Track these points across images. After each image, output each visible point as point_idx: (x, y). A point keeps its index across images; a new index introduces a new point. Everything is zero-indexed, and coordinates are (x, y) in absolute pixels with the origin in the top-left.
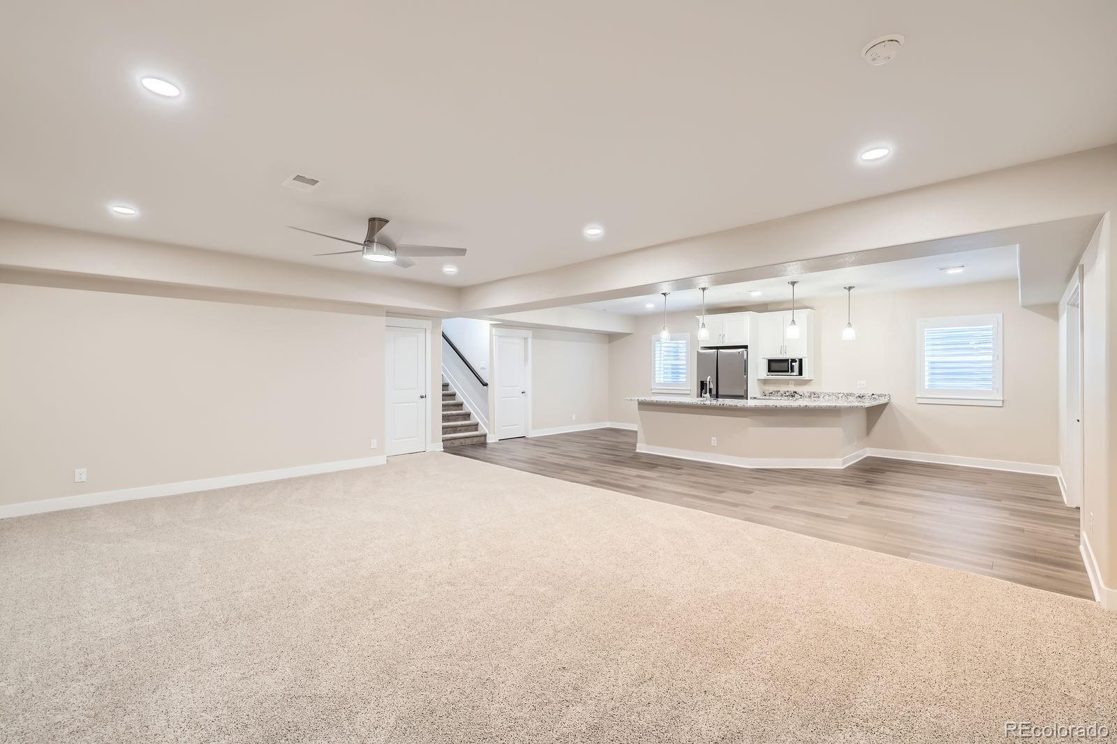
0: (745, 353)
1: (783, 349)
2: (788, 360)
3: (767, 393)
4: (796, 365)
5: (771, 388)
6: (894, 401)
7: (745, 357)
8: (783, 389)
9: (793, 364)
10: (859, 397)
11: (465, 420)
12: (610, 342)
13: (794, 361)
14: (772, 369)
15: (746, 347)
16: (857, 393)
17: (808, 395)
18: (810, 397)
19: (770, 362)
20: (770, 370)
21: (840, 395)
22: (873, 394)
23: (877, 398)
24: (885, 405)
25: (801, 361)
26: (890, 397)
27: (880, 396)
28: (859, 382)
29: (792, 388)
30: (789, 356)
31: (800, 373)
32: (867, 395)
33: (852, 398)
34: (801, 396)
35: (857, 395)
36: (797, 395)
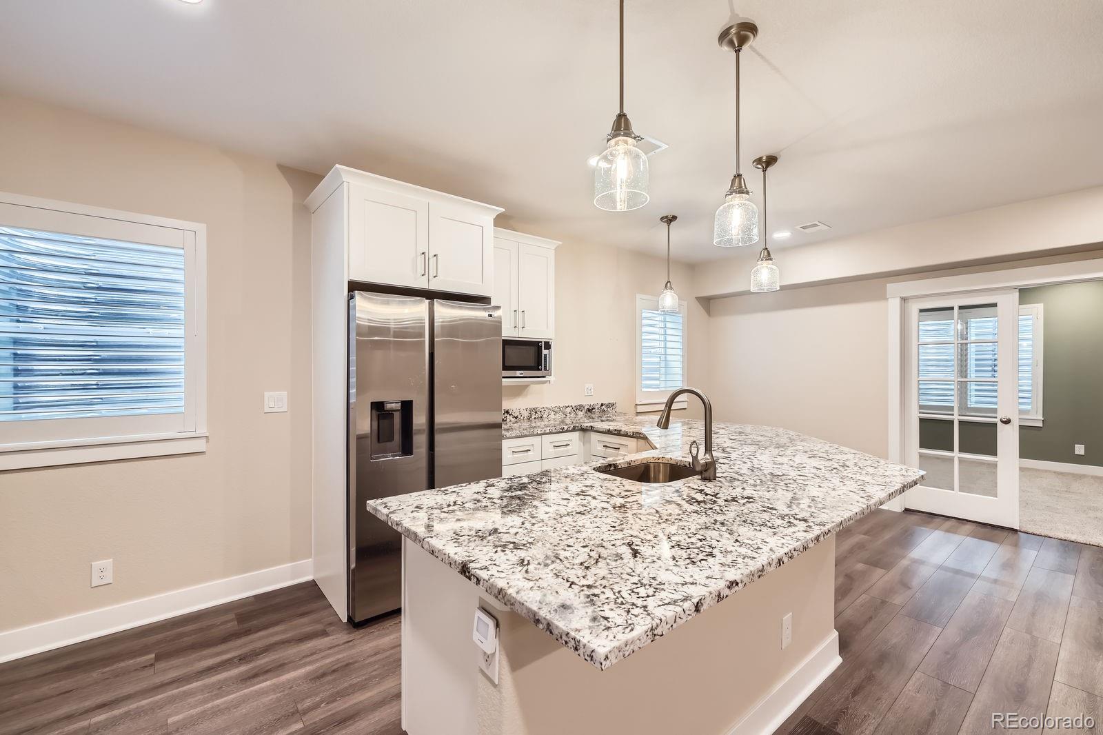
1: (519, 318)
4: (548, 355)
9: (545, 352)
10: (588, 410)
13: (545, 345)
16: (586, 404)
17: (526, 414)
19: (505, 345)
21: (568, 410)
22: (602, 405)
23: (606, 409)
27: (609, 406)
28: (587, 385)
32: (596, 407)
33: (582, 413)
34: (516, 418)
35: (586, 408)
36: (511, 417)
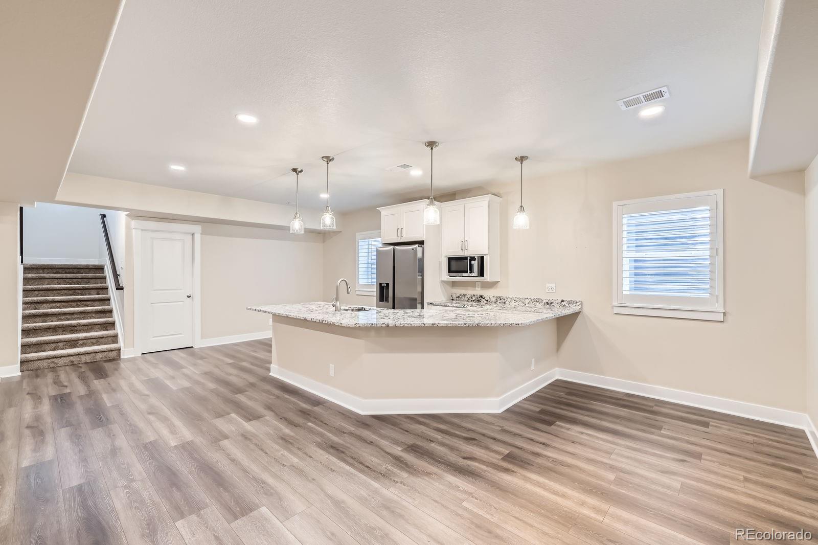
0: (419, 250)
1: (464, 245)
2: (466, 258)
3: (454, 297)
4: (475, 264)
5: (459, 291)
6: (586, 310)
7: (419, 255)
8: (470, 292)
9: (473, 262)
10: (547, 303)
11: (107, 330)
12: (324, 242)
13: (473, 259)
14: (453, 269)
15: (421, 243)
16: (546, 298)
17: (494, 300)
18: (496, 302)
19: (450, 260)
20: (450, 271)
21: (527, 301)
22: (562, 301)
23: (567, 305)
24: (576, 315)
25: (482, 258)
26: (581, 304)
27: (570, 303)
28: (547, 285)
29: (478, 292)
30: (468, 254)
31: (481, 273)
32: (556, 302)
33: (540, 305)
34: (487, 301)
35: (544, 301)
36: (484, 300)
